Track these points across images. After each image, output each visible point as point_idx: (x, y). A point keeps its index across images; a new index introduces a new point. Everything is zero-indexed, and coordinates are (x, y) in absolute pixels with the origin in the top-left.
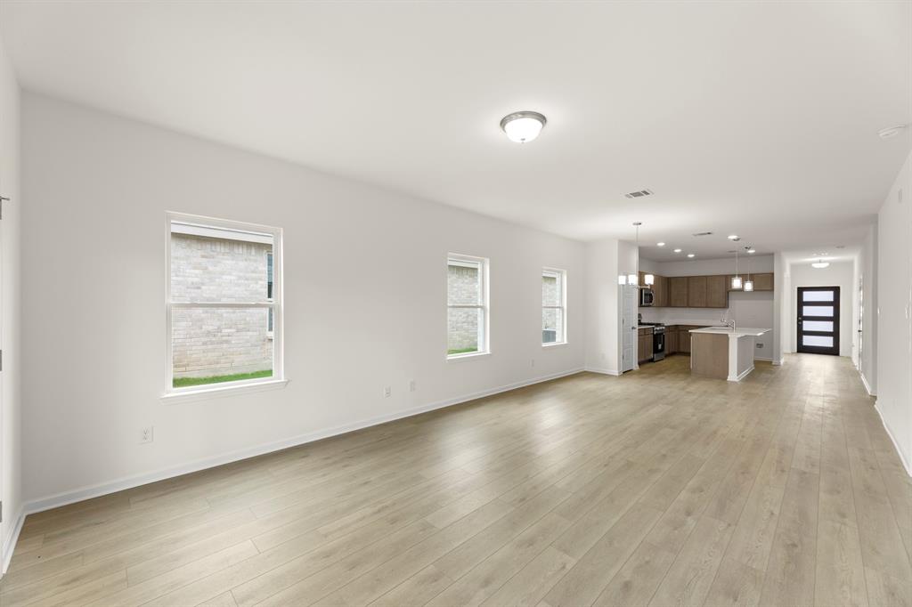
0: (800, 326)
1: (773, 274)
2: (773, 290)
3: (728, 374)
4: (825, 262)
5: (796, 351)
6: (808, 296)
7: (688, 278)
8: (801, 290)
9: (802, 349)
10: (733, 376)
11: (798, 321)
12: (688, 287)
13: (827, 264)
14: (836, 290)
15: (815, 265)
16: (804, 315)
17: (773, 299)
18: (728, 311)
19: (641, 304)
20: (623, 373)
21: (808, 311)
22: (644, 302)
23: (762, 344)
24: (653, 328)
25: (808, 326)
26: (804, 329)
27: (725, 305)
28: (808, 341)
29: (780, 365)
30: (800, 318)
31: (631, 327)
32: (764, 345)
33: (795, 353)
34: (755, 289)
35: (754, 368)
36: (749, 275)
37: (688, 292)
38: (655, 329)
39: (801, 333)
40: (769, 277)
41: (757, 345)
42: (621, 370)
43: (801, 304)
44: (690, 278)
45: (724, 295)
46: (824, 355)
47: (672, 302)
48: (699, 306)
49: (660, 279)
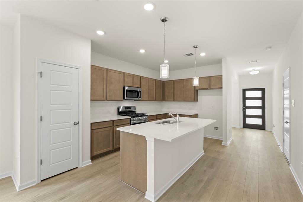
0: (244, 112)
1: (222, 76)
2: (221, 88)
3: (146, 191)
4: (256, 71)
5: (242, 127)
6: (248, 94)
8: (244, 91)
9: (246, 126)
11: (243, 109)
12: (174, 87)
13: (258, 72)
14: (263, 90)
15: (251, 73)
16: (246, 105)
17: (222, 95)
18: (198, 102)
19: (124, 98)
20: (42, 181)
21: (248, 103)
22: (127, 97)
23: (217, 128)
24: (130, 119)
25: (249, 112)
26: (247, 114)
27: (196, 99)
28: (249, 121)
29: (227, 146)
30: (244, 107)
31: (72, 123)
32: (219, 128)
33: (242, 128)
34: (212, 87)
35: (204, 153)
36: (208, 77)
37: (174, 90)
38: (132, 119)
39: (245, 116)
40: (220, 78)
41: (215, 127)
42: (36, 179)
43: (245, 99)
44: (175, 81)
45: (194, 93)
46: (257, 130)
47: (166, 97)
48: (180, 100)
49: (155, 81)
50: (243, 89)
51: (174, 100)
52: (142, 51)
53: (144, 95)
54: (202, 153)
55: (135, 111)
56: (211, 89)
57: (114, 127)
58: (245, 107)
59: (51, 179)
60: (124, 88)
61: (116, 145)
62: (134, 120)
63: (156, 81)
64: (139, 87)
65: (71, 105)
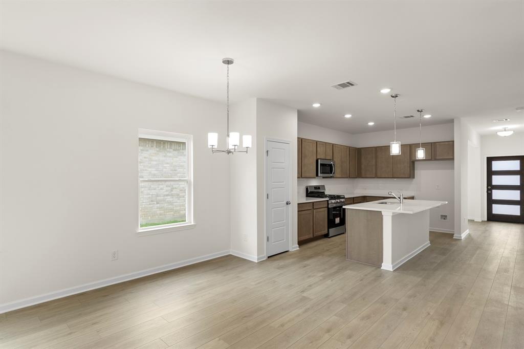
0: (489, 195)
1: (454, 141)
2: (453, 159)
3: (382, 262)
4: (509, 130)
5: (486, 219)
6: (497, 166)
7: (376, 148)
8: (490, 160)
9: (492, 218)
10: (387, 265)
11: (488, 190)
12: (376, 157)
13: (511, 133)
14: (522, 159)
15: (500, 134)
16: (493, 184)
17: (453, 168)
18: (414, 179)
19: (317, 175)
20: (268, 257)
21: (497, 180)
22: (320, 173)
23: (446, 216)
24: (328, 201)
25: (497, 195)
26: (494, 198)
27: (411, 175)
28: (498, 209)
29: (461, 239)
30: (489, 187)
31: (285, 202)
32: (448, 217)
33: (485, 221)
34: (437, 158)
35: (430, 245)
36: (431, 143)
37: (376, 162)
38: (330, 202)
39: (491, 202)
40: (450, 145)
41: (442, 216)
42: (265, 254)
43: (490, 173)
44: (378, 148)
45: (409, 165)
46: (512, 224)
47: (363, 172)
48: (387, 176)
49: (348, 149)
50: (487, 158)
51: (376, 176)
52: (348, 116)
53: (337, 170)
54: (427, 244)
55: (324, 192)
56: (436, 159)
57: (314, 211)
58: (491, 187)
59: (275, 257)
60: (317, 161)
61: (316, 232)
62: (332, 203)
63: (351, 148)
64: (332, 159)
65: (284, 183)
